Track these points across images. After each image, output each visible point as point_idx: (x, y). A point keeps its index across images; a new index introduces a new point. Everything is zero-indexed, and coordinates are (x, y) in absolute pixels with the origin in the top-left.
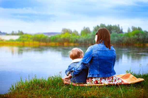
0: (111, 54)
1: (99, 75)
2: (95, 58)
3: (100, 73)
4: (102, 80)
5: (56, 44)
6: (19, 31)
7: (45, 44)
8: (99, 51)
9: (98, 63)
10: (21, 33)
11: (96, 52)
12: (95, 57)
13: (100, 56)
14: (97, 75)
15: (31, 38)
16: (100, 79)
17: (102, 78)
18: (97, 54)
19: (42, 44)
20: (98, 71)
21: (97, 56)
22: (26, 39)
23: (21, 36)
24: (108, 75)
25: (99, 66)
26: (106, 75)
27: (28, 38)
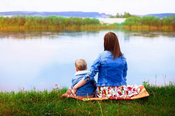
0: (120, 61)
1: (107, 83)
2: (103, 66)
3: (108, 82)
4: (110, 89)
5: (169, 28)
6: (125, 13)
7: (156, 28)
8: (107, 59)
9: (106, 71)
10: (127, 15)
11: (105, 59)
12: (103, 64)
13: (109, 64)
14: (105, 84)
15: (139, 21)
16: (108, 88)
17: (111, 88)
18: (105, 61)
19: (152, 28)
20: (105, 79)
21: (105, 63)
22: (133, 22)
23: (128, 19)
24: (117, 84)
25: (107, 74)
26: (115, 84)
27: (136, 21)
